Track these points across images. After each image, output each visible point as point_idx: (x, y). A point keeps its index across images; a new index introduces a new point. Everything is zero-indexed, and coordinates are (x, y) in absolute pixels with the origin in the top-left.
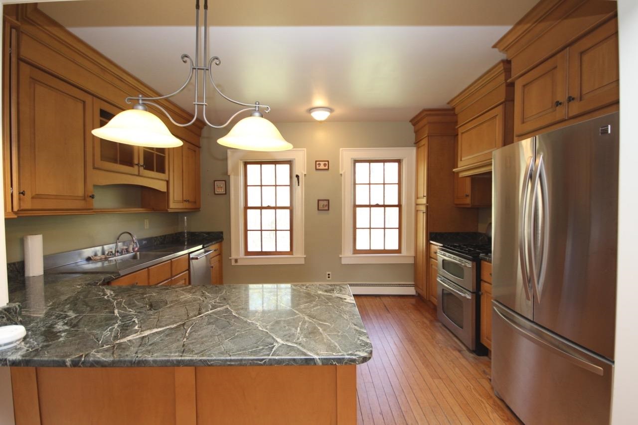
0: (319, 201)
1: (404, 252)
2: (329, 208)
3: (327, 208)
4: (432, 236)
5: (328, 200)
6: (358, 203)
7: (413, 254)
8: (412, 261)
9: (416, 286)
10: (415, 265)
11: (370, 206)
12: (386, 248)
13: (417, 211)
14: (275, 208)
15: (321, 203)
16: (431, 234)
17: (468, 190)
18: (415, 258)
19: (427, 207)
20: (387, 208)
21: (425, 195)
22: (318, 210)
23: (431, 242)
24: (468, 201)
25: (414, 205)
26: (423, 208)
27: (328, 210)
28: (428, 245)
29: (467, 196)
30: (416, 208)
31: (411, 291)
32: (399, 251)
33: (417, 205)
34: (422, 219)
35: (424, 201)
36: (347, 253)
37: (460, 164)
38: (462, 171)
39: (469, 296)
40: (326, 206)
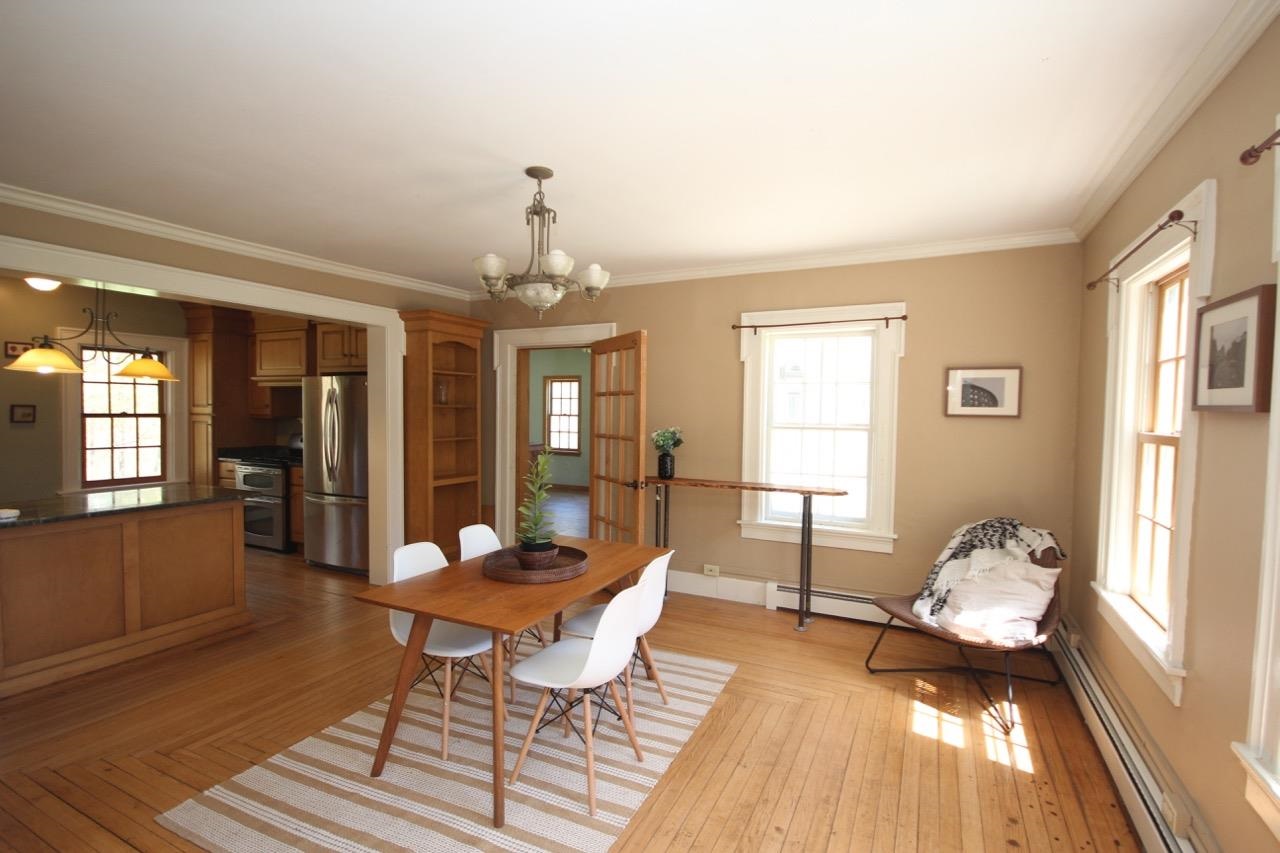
0: (13, 407)
1: (175, 478)
2: (34, 417)
3: (31, 419)
4: (221, 451)
5: (34, 407)
6: (86, 411)
7: (186, 479)
11: (112, 416)
12: (142, 474)
13: (192, 423)
15: (19, 412)
17: (268, 400)
18: (192, 483)
19: (214, 418)
20: (140, 419)
21: (210, 402)
22: (12, 420)
23: (221, 459)
24: (268, 411)
25: (189, 415)
26: (207, 419)
27: (34, 421)
28: (217, 463)
29: (267, 406)
30: (189, 419)
32: (164, 477)
33: (193, 414)
34: (205, 432)
35: (207, 409)
36: (71, 488)
37: (259, 372)
38: (262, 381)
39: (279, 501)
40: (29, 415)
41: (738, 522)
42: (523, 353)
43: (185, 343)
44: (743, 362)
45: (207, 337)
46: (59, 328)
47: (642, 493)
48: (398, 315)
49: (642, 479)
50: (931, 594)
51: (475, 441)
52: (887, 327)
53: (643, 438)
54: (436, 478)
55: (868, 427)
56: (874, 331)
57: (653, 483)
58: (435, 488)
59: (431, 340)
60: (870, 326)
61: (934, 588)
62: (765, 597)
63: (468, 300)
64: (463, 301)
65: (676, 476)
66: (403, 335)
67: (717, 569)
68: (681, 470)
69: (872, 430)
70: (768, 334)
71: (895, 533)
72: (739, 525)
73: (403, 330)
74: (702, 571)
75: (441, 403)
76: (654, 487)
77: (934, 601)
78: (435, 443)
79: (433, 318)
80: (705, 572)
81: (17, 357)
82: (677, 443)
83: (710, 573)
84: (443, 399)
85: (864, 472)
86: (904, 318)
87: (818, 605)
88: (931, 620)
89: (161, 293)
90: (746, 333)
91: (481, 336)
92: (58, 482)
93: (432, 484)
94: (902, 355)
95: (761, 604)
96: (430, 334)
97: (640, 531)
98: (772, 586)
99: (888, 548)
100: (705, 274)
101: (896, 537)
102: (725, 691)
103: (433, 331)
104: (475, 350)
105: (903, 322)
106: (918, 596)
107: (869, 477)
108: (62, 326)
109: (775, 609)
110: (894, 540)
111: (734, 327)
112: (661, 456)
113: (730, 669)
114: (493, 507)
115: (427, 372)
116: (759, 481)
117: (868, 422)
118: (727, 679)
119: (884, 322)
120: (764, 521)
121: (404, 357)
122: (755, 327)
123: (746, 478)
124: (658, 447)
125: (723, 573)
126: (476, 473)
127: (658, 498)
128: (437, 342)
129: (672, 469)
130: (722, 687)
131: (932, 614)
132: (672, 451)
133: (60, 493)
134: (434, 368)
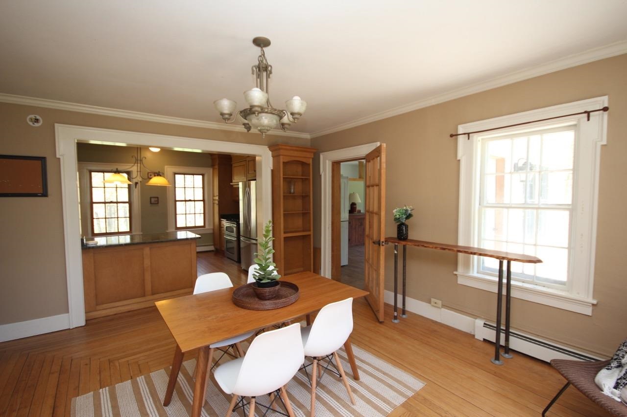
0: (151, 198)
1: (207, 227)
3: (157, 202)
4: (222, 216)
5: (158, 198)
6: (177, 199)
7: (212, 227)
8: (211, 231)
9: (214, 245)
10: (213, 233)
11: (185, 201)
12: (196, 225)
13: (214, 204)
14: (117, 203)
15: (153, 200)
16: (221, 215)
18: (213, 229)
19: (219, 202)
20: (196, 202)
21: (218, 195)
22: (151, 203)
23: (222, 219)
25: (212, 200)
26: (217, 202)
27: (158, 203)
28: (220, 221)
30: (213, 202)
31: (212, 248)
32: (204, 226)
33: (214, 200)
34: (216, 208)
35: (217, 198)
36: (171, 229)
37: (233, 181)
38: (235, 185)
39: (236, 239)
40: (156, 201)
41: (455, 273)
42: (336, 165)
43: (211, 170)
44: (459, 160)
45: (217, 167)
46: (166, 167)
47: (382, 249)
48: (268, 149)
49: (383, 239)
50: (620, 366)
51: (310, 213)
52: (588, 120)
53: (383, 213)
54: (285, 233)
55: (570, 207)
56: (575, 125)
57: (392, 242)
58: (285, 238)
59: (282, 161)
60: (572, 121)
61: (623, 361)
62: (474, 330)
63: (309, 138)
64: (306, 139)
65: (409, 238)
66: (271, 159)
67: (439, 302)
68: (413, 235)
69: (573, 209)
70: (480, 138)
71: (594, 298)
72: (456, 275)
73: (271, 155)
74: (429, 302)
75: (290, 193)
76: (393, 244)
77: (622, 374)
78: (284, 215)
79: (282, 149)
80: (432, 303)
81: (151, 178)
82: (409, 216)
83: (435, 305)
84: (292, 191)
85: (566, 244)
86: (605, 109)
87: (516, 344)
88: (612, 393)
89: (203, 151)
90: (461, 139)
91: (313, 157)
92: (166, 227)
93: (283, 235)
94: (604, 143)
95: (472, 333)
96: (281, 157)
97: (381, 273)
98: (480, 323)
99: (588, 311)
100: (433, 102)
101: (595, 302)
102: (404, 405)
103: (283, 155)
104: (309, 164)
105: (606, 113)
106: (606, 365)
107: (570, 248)
108: (167, 165)
109: (482, 340)
110: (593, 305)
111: (452, 136)
112: (398, 225)
113: (417, 385)
114: (320, 249)
115: (280, 177)
116: (472, 246)
117: (570, 202)
118: (410, 394)
119: (586, 115)
120: (475, 274)
121: (272, 170)
122: (469, 134)
123: (461, 243)
124: (397, 220)
125: (444, 306)
126: (310, 231)
127: (396, 252)
128: (285, 161)
129: (407, 233)
130: (402, 400)
131: (616, 387)
132: (407, 222)
133: (167, 231)
134: (283, 175)
